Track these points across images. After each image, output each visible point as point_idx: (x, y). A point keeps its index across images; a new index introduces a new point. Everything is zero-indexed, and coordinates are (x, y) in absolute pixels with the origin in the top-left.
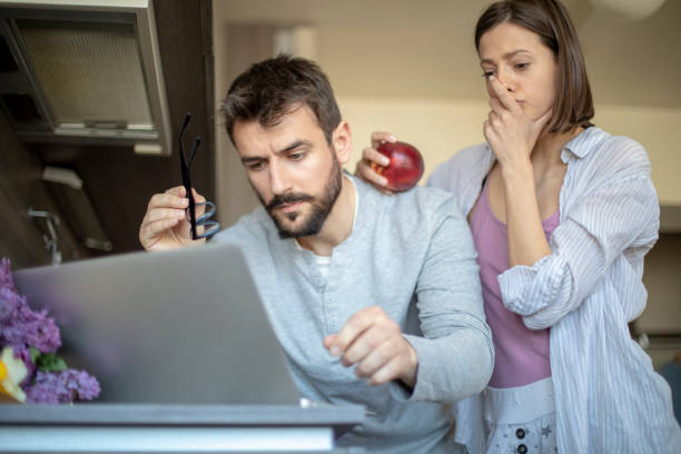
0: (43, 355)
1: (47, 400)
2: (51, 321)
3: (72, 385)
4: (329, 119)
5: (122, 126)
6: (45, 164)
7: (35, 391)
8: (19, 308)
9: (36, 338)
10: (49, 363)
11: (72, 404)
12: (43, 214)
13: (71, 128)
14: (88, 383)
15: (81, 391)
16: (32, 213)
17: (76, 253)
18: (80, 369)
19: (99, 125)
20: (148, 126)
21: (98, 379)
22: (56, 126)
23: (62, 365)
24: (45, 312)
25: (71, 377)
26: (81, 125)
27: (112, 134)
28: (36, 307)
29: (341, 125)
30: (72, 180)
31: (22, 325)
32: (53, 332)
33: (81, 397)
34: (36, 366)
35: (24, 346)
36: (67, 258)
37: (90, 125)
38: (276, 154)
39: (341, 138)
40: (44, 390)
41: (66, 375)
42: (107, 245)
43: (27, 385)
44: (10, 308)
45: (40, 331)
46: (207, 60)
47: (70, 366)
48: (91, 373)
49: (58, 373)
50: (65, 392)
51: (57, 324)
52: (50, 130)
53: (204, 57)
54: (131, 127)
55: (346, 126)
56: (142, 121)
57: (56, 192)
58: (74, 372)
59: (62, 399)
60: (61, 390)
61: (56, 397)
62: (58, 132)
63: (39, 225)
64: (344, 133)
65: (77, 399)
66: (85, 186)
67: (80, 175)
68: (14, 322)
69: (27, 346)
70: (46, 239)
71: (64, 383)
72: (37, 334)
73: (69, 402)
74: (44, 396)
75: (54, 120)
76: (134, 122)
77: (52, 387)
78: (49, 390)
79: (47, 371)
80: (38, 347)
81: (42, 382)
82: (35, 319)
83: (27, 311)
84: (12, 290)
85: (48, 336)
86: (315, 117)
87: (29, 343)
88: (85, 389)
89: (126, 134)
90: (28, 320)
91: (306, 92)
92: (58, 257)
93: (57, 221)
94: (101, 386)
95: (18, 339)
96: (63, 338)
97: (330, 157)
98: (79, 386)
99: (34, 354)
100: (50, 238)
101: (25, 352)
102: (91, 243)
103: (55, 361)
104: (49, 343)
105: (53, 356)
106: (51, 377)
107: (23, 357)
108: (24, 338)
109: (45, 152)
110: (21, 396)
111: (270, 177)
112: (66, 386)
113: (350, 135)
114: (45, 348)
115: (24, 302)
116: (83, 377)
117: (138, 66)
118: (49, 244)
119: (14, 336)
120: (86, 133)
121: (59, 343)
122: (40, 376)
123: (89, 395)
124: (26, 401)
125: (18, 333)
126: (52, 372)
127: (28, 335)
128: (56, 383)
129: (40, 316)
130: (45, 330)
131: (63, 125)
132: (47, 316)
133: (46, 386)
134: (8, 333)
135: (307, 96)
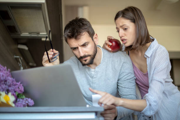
0: (19, 94)
1: (20, 106)
2: (21, 85)
3: (27, 102)
5: (38, 33)
6: (18, 44)
7: (17, 104)
8: (13, 82)
9: (17, 89)
10: (21, 96)
11: (27, 107)
12: (18, 57)
13: (25, 34)
14: (31, 102)
15: (29, 104)
16: (15, 57)
17: (27, 67)
18: (29, 98)
19: (32, 33)
20: (45, 33)
21: (34, 100)
22: (21, 34)
23: (24, 97)
24: (20, 83)
25: (26, 100)
26: (28, 33)
27: (36, 35)
28: (17, 81)
30: (25, 48)
31: (14, 87)
32: (22, 88)
33: (29, 105)
34: (17, 97)
35: (14, 92)
36: (24, 68)
37: (30, 33)
38: (80, 46)
40: (19, 104)
41: (25, 99)
42: (35, 65)
43: (15, 102)
44: (10, 82)
45: (18, 87)
46: (60, 16)
47: (26, 97)
48: (32, 99)
49: (23, 99)
50: (25, 104)
51: (23, 86)
52: (19, 35)
53: (59, 15)
54: (41, 34)
56: (44, 32)
57: (21, 51)
58: (27, 99)
59: (24, 106)
60: (24, 103)
61: (22, 105)
62: (22, 35)
63: (17, 60)
65: (28, 106)
66: (29, 49)
67: (28, 47)
68: (11, 86)
69: (15, 92)
70: (19, 63)
71: (25, 101)
72: (18, 88)
73: (26, 106)
74: (19, 105)
75: (20, 32)
76: (41, 33)
77: (21, 102)
78: (21, 103)
79: (20, 98)
80: (18, 92)
81: (19, 101)
82: (17, 85)
83: (15, 83)
84: (11, 77)
85: (21, 89)
86: (88, 35)
88: (30, 103)
89: (39, 36)
90: (15, 85)
92: (22, 68)
93: (22, 59)
94: (34, 102)
95: (12, 90)
96: (24, 89)
98: (29, 102)
99: (17, 94)
100: (20, 63)
101: (14, 94)
102: (31, 64)
103: (22, 96)
104: (21, 91)
105: (21, 94)
106: (21, 100)
107: (14, 95)
108: (14, 90)
109: (18, 41)
110: (13, 105)
111: (79, 52)
112: (25, 102)
114: (20, 92)
115: (14, 80)
116: (29, 100)
117: (42, 17)
118: (20, 65)
119: (12, 89)
120: (29, 35)
121: (23, 91)
122: (18, 100)
123: (31, 105)
124: (15, 106)
125: (12, 88)
126: (21, 99)
127: (15, 89)
128: (22, 102)
129: (18, 84)
130: (20, 87)
131: (23, 34)
132: (21, 84)
133: (20, 102)
134: (10, 88)
135: (87, 30)
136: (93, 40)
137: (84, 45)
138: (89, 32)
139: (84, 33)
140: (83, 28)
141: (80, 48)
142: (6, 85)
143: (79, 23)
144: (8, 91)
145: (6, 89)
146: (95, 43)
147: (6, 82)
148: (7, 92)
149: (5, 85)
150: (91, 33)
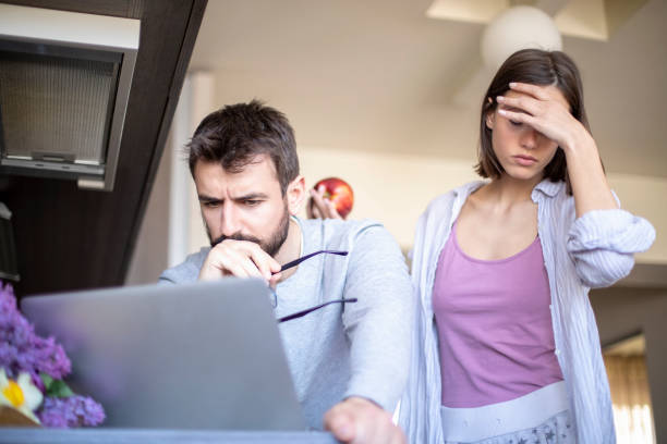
0: (55, 382)
1: (59, 426)
2: (60, 348)
3: (80, 412)
4: (286, 172)
5: (69, 161)
7: (46, 416)
9: (49, 365)
10: (59, 389)
11: (78, 429)
14: (94, 409)
15: (86, 418)
18: (86, 396)
20: (96, 163)
21: (103, 407)
23: (67, 391)
24: (53, 339)
25: (78, 402)
28: (43, 334)
29: (298, 179)
30: (4, 210)
31: (33, 352)
32: (64, 360)
33: (86, 423)
35: (34, 372)
38: (232, 199)
39: (295, 190)
40: (54, 416)
41: (73, 401)
43: (39, 411)
45: (52, 357)
47: (76, 392)
48: (97, 400)
49: (65, 399)
50: (73, 417)
51: (65, 351)
54: (78, 161)
55: (302, 180)
58: (82, 399)
59: (71, 424)
60: (69, 416)
61: (66, 422)
64: (299, 187)
65: (83, 424)
69: (37, 371)
71: (72, 409)
72: (49, 361)
74: (56, 422)
77: (61, 412)
78: (59, 416)
79: (56, 397)
80: (52, 373)
81: (49, 408)
82: (46, 346)
85: (60, 363)
86: (275, 170)
87: (40, 369)
88: (92, 415)
90: (38, 347)
91: (272, 145)
94: (106, 413)
95: (30, 365)
96: (73, 369)
97: (282, 208)
98: (86, 412)
99: (47, 380)
101: (38, 379)
104: (61, 369)
106: (59, 403)
108: (33, 364)
110: (37, 420)
111: (222, 218)
112: (74, 412)
113: (304, 189)
114: (57, 375)
116: (89, 402)
119: (28, 362)
121: (69, 370)
122: (49, 402)
123: (94, 421)
124: (41, 424)
125: (32, 359)
126: (60, 398)
127: (41, 363)
128: (63, 410)
129: (51, 342)
130: (58, 357)
132: (57, 342)
133: (55, 412)
134: (22, 359)
135: (273, 150)
136: (284, 193)
137: (246, 201)
138: (277, 160)
139: (259, 158)
140: (262, 139)
141: (229, 205)
142: (10, 343)
143: (255, 118)
144: (14, 370)
145: (9, 360)
146: (286, 208)
147: (11, 335)
148: (11, 374)
149: (6, 344)
150: (284, 168)
